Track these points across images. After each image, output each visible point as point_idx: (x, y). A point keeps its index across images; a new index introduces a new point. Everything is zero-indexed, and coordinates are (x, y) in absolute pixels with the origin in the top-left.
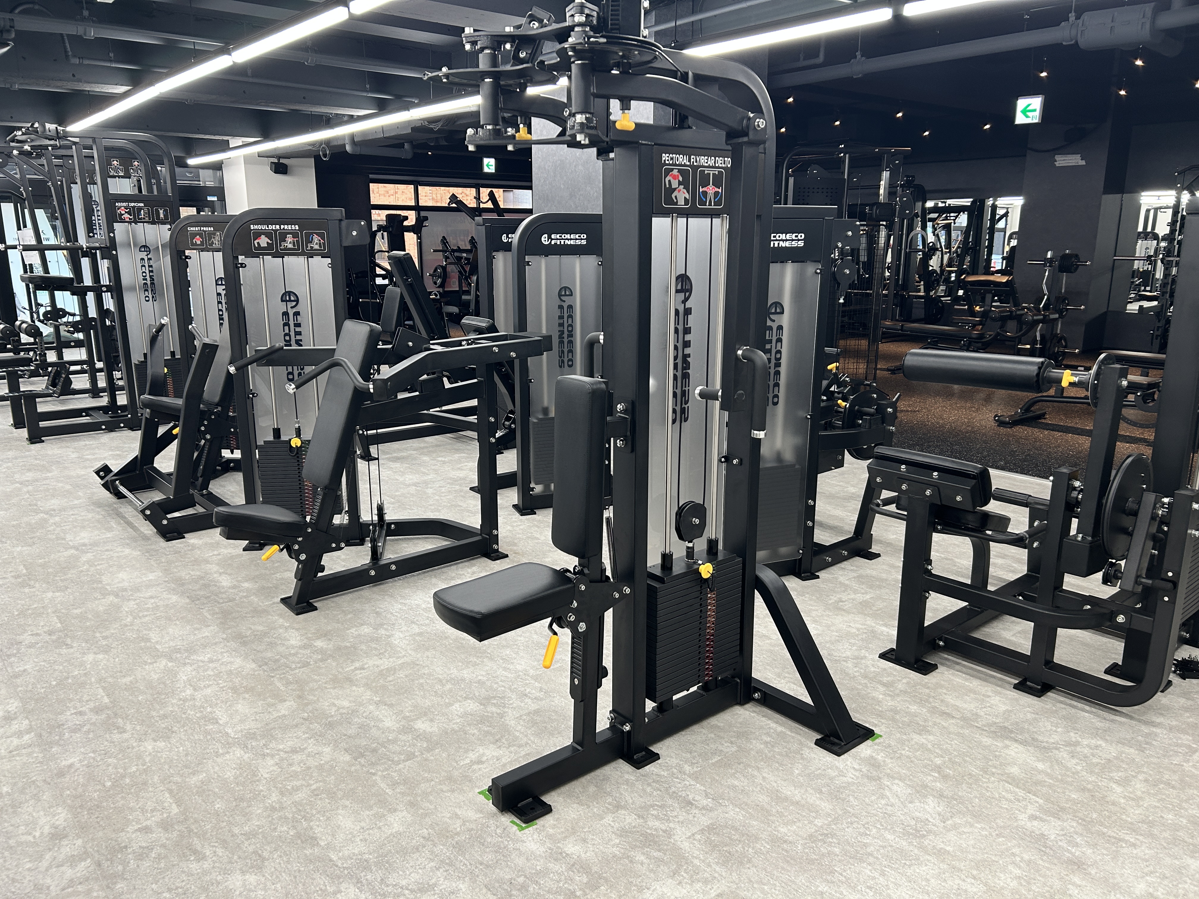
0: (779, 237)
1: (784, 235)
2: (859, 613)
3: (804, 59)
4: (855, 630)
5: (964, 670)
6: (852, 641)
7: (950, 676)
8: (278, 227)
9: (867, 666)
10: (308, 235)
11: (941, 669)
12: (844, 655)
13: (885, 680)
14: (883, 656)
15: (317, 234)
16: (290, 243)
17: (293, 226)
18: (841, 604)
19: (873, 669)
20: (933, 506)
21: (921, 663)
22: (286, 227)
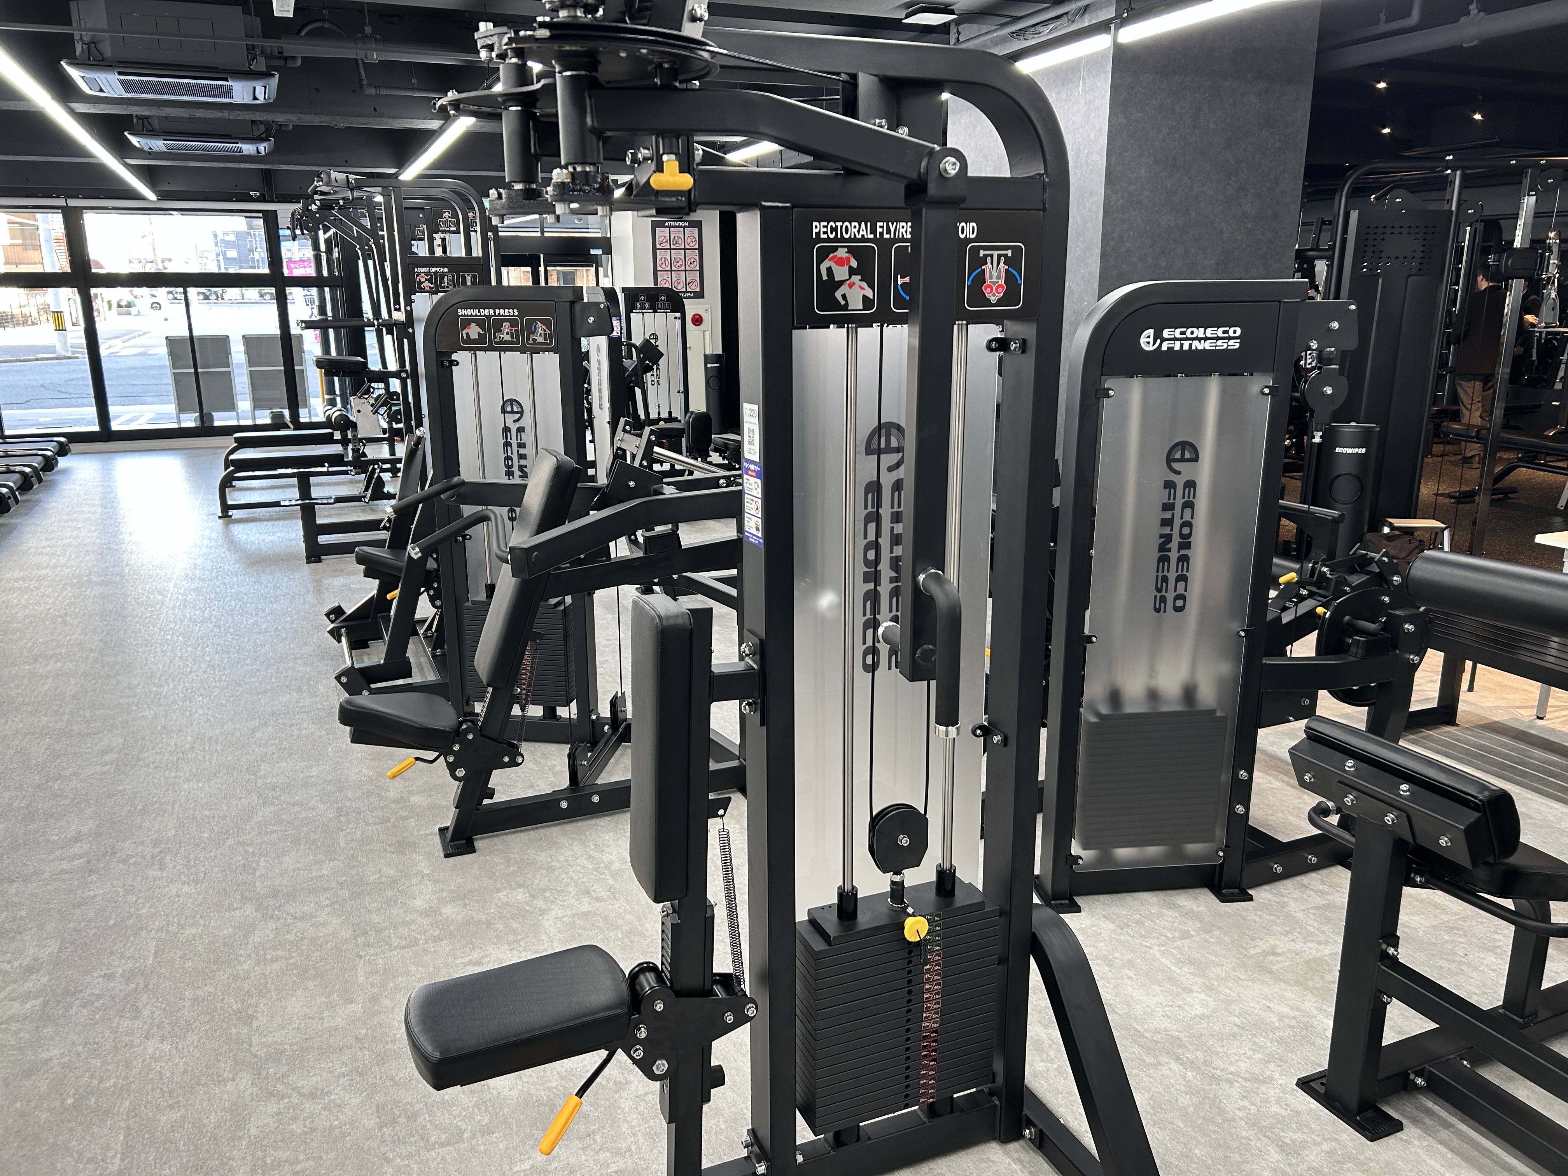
0: (1192, 333)
1: (1201, 330)
2: (1297, 983)
3: (1388, 21)
4: (1274, 1019)
5: (1456, 1142)
6: (1261, 1040)
7: (1421, 1152)
8: (492, 311)
9: (1266, 1101)
10: (530, 323)
11: (1410, 1132)
12: (1233, 1069)
13: (1289, 1136)
14: (1305, 1084)
15: (541, 321)
16: (507, 334)
17: (511, 310)
18: (1271, 958)
19: (1275, 1109)
20: (1399, 845)
21: (1369, 1114)
22: (502, 311)
